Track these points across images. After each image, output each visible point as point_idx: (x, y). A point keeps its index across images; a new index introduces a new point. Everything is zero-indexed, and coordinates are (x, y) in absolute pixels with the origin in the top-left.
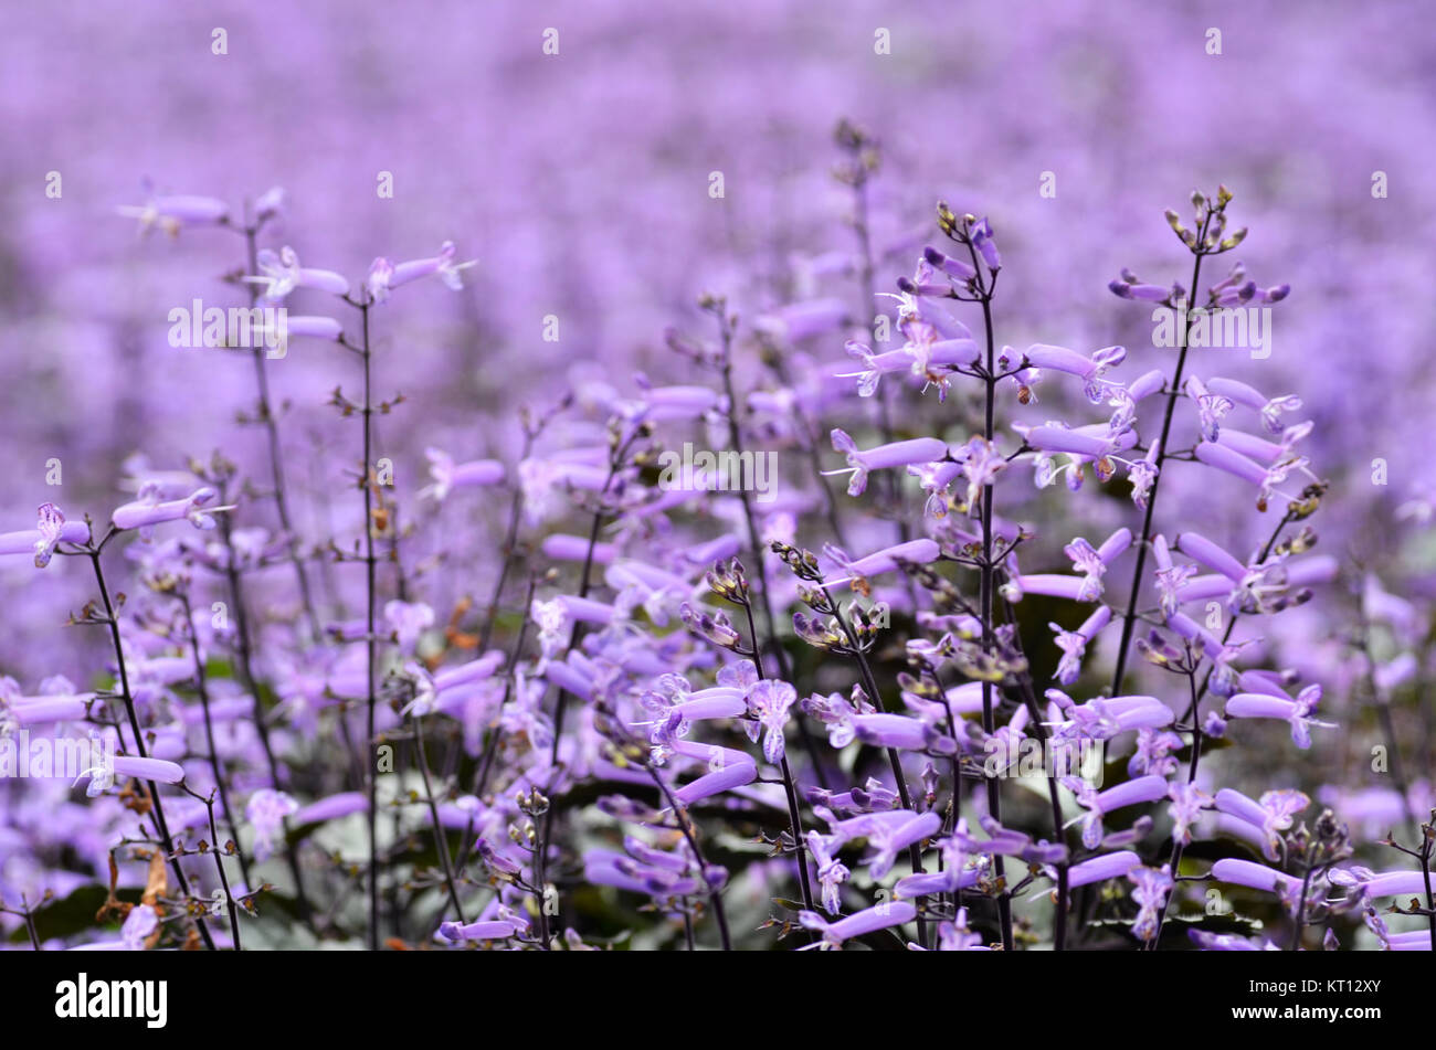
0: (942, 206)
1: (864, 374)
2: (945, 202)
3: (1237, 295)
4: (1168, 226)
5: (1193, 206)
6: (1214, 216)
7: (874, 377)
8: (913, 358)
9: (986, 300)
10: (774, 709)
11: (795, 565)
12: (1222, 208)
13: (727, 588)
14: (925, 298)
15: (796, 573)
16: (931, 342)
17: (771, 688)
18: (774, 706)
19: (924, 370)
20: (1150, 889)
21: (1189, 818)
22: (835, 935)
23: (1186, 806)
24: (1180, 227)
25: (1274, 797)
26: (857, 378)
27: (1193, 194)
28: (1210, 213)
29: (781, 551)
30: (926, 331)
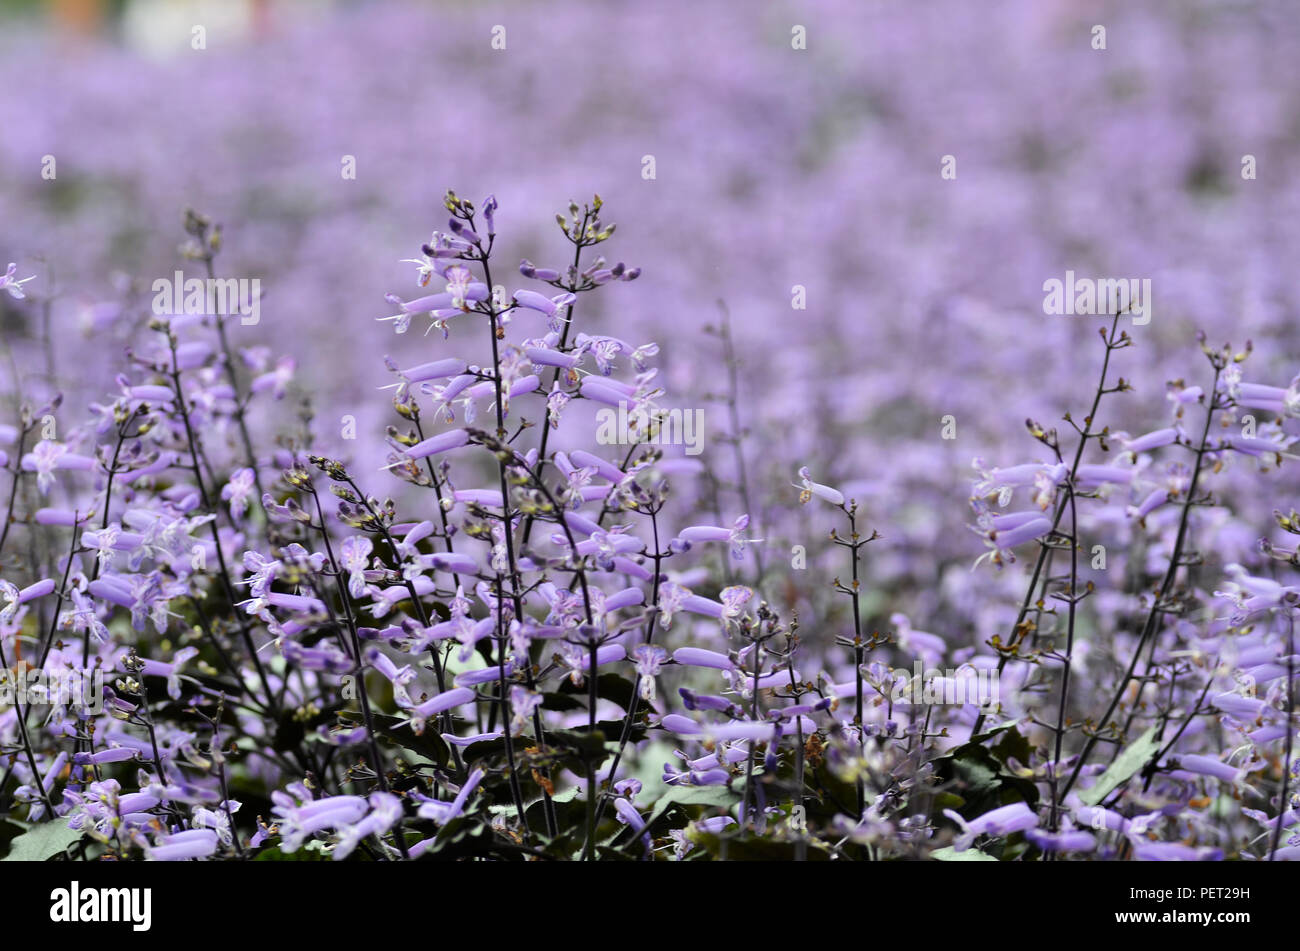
0: (451, 193)
1: (399, 317)
2: (452, 190)
3: (611, 273)
4: (558, 226)
5: (570, 212)
6: (590, 218)
7: (407, 318)
8: (453, 296)
9: (484, 258)
10: (357, 558)
11: (330, 471)
12: (597, 211)
13: (302, 480)
14: (440, 260)
15: (331, 476)
16: (468, 282)
17: (355, 543)
18: (358, 555)
19: (462, 304)
20: (649, 661)
21: (672, 610)
22: (423, 713)
23: (671, 601)
24: (566, 226)
25: (731, 591)
26: (395, 320)
27: (570, 204)
28: (587, 215)
29: (318, 462)
30: (464, 274)
